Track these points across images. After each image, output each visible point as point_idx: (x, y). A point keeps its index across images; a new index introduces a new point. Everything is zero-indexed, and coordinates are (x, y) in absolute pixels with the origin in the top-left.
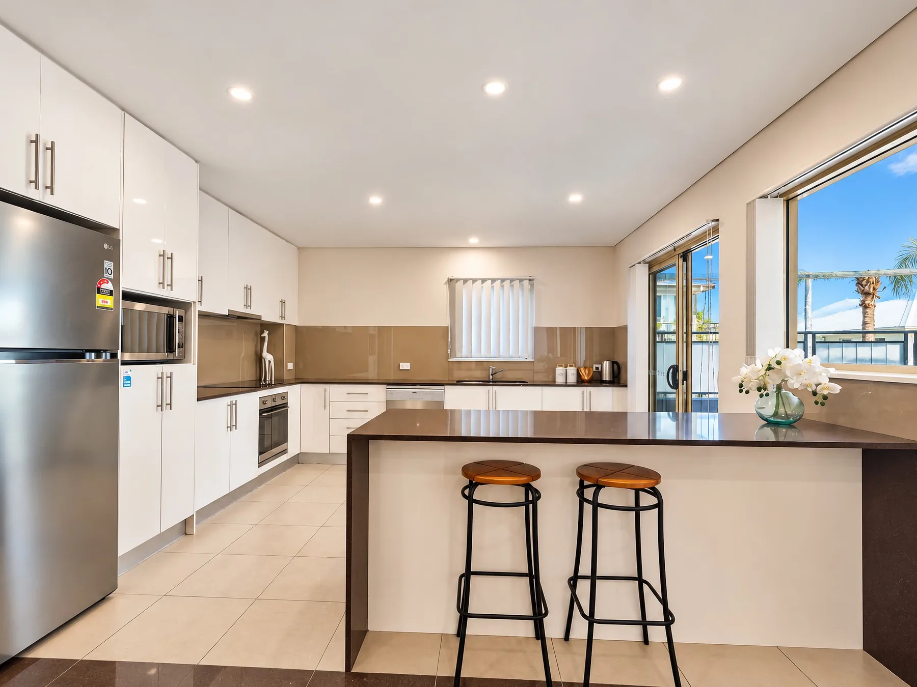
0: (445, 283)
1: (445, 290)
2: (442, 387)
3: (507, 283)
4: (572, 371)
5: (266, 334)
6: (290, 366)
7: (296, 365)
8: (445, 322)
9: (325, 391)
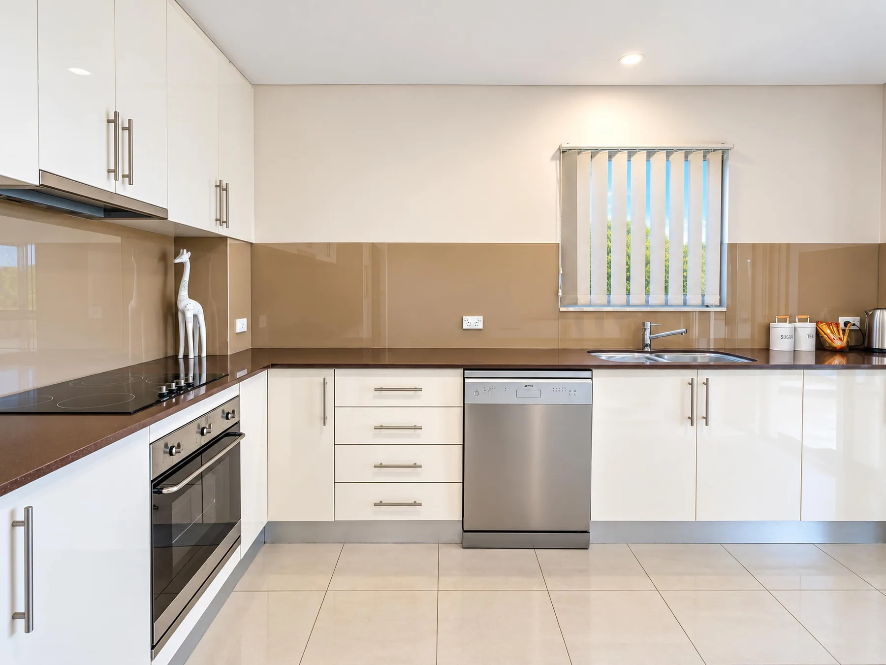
0: (553, 158)
1: (552, 171)
2: (587, 374)
3: (678, 157)
4: (806, 330)
5: (185, 257)
6: (241, 325)
7: (253, 324)
8: (551, 234)
9: (325, 383)
